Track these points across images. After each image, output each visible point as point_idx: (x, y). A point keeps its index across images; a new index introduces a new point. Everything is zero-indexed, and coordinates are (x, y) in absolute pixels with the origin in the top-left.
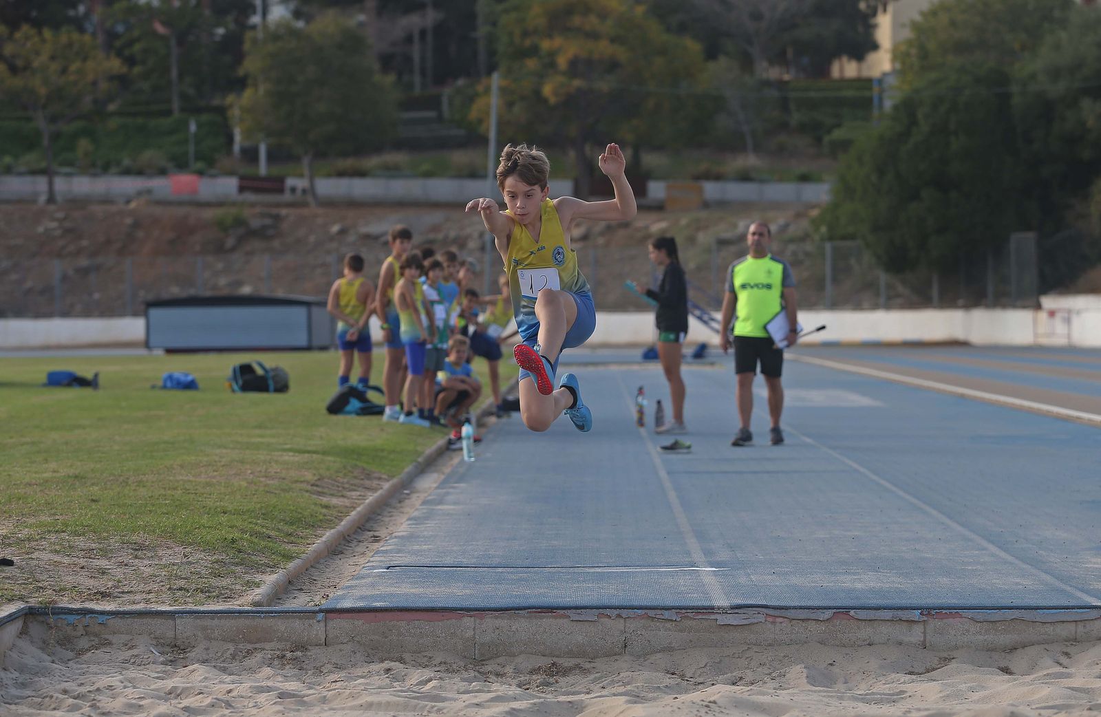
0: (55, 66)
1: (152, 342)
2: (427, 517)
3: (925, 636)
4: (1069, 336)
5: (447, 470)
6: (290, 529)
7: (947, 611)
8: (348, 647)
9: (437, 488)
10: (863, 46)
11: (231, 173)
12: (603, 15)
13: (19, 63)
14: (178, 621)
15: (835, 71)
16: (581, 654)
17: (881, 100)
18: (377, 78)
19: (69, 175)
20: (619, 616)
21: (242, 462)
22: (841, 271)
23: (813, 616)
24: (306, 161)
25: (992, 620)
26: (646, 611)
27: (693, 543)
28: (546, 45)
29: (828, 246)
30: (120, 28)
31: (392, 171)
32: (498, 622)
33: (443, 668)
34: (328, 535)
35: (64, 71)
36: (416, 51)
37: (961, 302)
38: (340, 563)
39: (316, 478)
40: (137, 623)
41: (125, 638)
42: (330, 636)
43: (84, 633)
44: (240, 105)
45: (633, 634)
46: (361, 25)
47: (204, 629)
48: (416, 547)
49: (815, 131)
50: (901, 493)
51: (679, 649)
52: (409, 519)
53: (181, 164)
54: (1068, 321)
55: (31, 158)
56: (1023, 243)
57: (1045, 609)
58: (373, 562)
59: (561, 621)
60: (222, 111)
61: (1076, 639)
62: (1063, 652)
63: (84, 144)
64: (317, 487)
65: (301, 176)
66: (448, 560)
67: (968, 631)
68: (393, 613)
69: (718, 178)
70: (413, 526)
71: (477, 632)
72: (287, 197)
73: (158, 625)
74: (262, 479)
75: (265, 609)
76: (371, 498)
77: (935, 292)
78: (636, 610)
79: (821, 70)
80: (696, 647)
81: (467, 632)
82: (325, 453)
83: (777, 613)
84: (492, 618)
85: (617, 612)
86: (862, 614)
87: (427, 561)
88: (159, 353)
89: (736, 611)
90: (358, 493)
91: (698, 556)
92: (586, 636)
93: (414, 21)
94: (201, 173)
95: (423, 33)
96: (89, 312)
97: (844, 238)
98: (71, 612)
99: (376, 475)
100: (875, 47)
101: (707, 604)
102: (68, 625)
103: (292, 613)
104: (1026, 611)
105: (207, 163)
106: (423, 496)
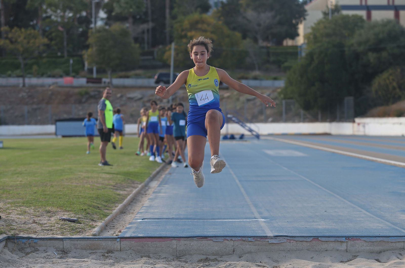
0: (25, 41)
1: (58, 133)
2: (155, 198)
3: (347, 247)
4: (364, 132)
5: (161, 180)
6: (106, 204)
7: (356, 238)
8: (129, 252)
9: (158, 187)
10: (294, 35)
11: (83, 77)
12: (209, 24)
13: (14, 40)
14: (64, 242)
15: (285, 43)
16: (217, 254)
17: (301, 52)
18: (133, 45)
19: (30, 77)
20: (231, 240)
21: (88, 178)
22: (288, 110)
23: (305, 240)
24: (109, 72)
25: (372, 241)
26: (242, 238)
27: (254, 209)
28: (189, 34)
29: (284, 102)
30: (47, 29)
31: (138, 76)
32: (186, 242)
33: (165, 260)
34: (120, 206)
35: (28, 43)
36: (146, 36)
37: (328, 120)
38: (125, 217)
39: (115, 184)
40: (49, 242)
41: (44, 248)
42: (122, 247)
43: (29, 246)
44: (87, 54)
45: (237, 247)
46: (128, 27)
47: (74, 245)
48: (152, 211)
49: (278, 63)
50: (324, 189)
51: (254, 252)
52: (149, 199)
53: (67, 74)
54: (364, 126)
55: (18, 72)
56: (349, 100)
57: (392, 237)
58: (137, 217)
59: (209, 242)
60: (81, 56)
61: (404, 248)
62: (399, 253)
63: (35, 67)
64: (116, 187)
65: (107, 78)
66: (165, 216)
67: (363, 245)
68: (146, 239)
69: (246, 78)
70: (151, 202)
71: (178, 246)
72: (103, 85)
73: (56, 243)
74: (95, 184)
75: (97, 237)
76: (135, 191)
77: (320, 116)
78: (238, 238)
79: (280, 43)
80: (260, 251)
81: (174, 246)
82: (117, 174)
83: (291, 239)
84: (183, 240)
85: (231, 238)
86: (323, 239)
87: (157, 217)
88: (60, 137)
89: (276, 238)
90: (130, 189)
91: (257, 215)
92: (219, 247)
93: (145, 26)
94: (74, 77)
95: (148, 30)
96: (36, 123)
97: (289, 98)
98: (23, 238)
99: (136, 182)
100: (298, 35)
101: (264, 235)
102: (22, 243)
103: (108, 239)
104: (385, 238)
105: (76, 73)
106: (153, 190)
